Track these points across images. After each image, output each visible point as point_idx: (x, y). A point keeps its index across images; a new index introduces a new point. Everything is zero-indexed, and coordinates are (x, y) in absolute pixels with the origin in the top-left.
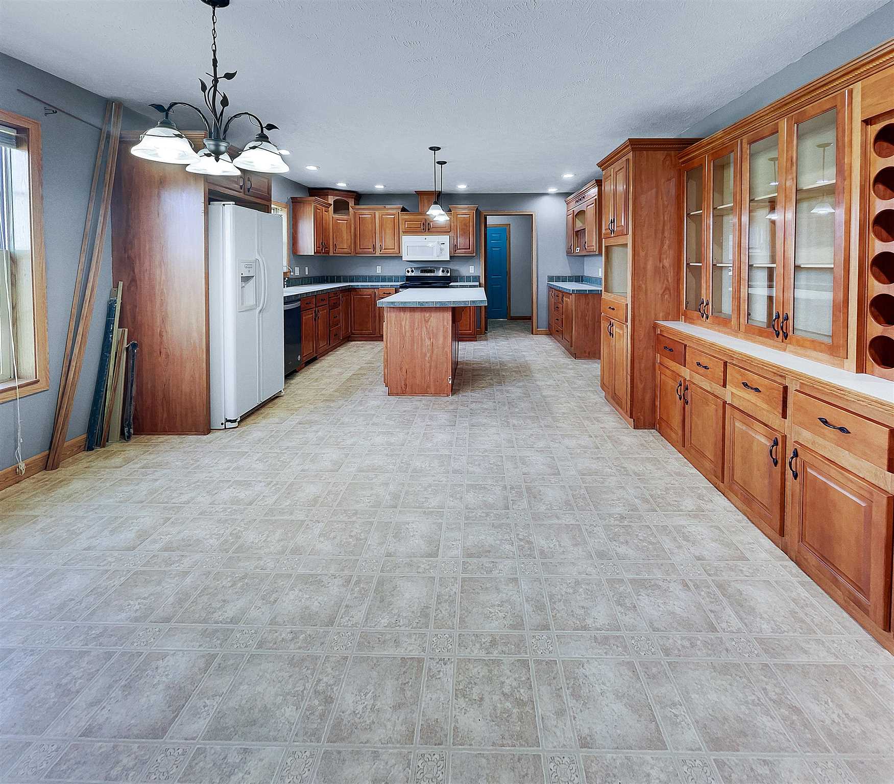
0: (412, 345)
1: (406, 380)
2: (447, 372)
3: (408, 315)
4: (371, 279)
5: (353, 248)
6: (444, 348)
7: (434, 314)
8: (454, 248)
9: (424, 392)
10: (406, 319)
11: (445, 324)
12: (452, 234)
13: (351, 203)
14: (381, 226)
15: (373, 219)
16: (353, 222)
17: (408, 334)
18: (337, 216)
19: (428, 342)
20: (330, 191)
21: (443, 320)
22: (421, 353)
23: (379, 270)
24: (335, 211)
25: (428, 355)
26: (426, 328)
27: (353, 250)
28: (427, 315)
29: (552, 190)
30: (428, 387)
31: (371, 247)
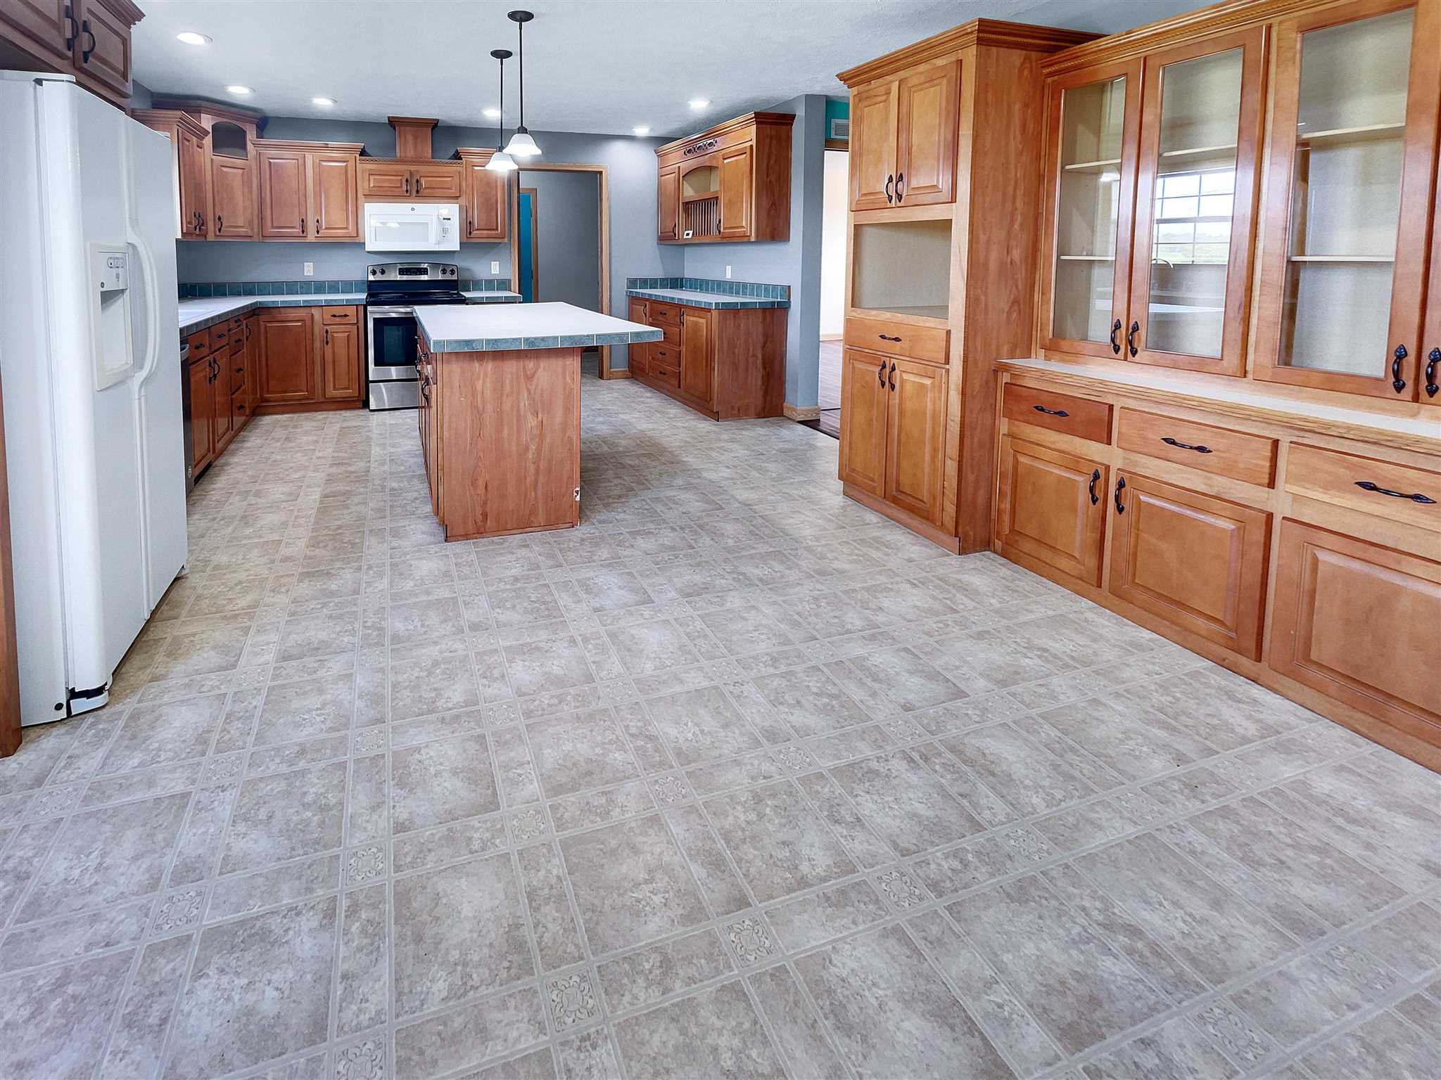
0: (499, 431)
1: (485, 503)
2: (571, 478)
3: (489, 366)
4: (292, 288)
5: (256, 226)
6: (564, 431)
7: (544, 363)
8: (468, 228)
9: (523, 524)
10: (486, 375)
11: (568, 380)
12: (463, 200)
13: (251, 134)
14: (319, 182)
15: (301, 168)
16: (255, 172)
17: (489, 407)
18: (219, 159)
19: (531, 422)
20: (204, 103)
21: (564, 373)
22: (518, 444)
23: (309, 271)
24: (216, 146)
25: (533, 447)
26: (529, 391)
27: (256, 230)
28: (530, 364)
29: (642, 131)
30: (533, 512)
31: (298, 223)
